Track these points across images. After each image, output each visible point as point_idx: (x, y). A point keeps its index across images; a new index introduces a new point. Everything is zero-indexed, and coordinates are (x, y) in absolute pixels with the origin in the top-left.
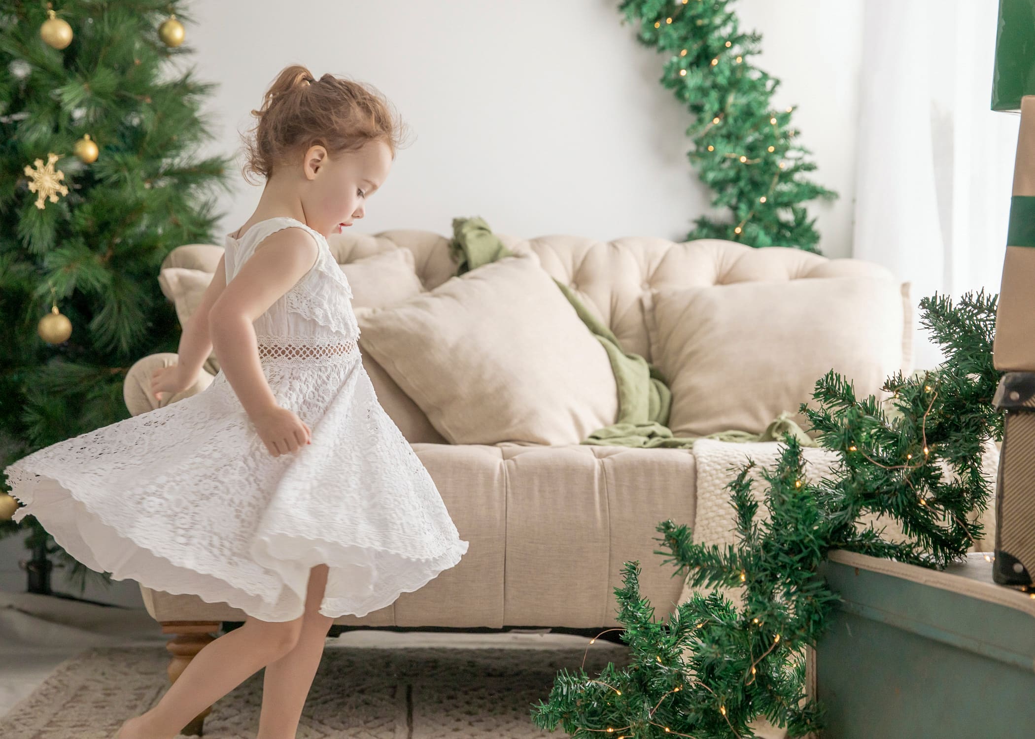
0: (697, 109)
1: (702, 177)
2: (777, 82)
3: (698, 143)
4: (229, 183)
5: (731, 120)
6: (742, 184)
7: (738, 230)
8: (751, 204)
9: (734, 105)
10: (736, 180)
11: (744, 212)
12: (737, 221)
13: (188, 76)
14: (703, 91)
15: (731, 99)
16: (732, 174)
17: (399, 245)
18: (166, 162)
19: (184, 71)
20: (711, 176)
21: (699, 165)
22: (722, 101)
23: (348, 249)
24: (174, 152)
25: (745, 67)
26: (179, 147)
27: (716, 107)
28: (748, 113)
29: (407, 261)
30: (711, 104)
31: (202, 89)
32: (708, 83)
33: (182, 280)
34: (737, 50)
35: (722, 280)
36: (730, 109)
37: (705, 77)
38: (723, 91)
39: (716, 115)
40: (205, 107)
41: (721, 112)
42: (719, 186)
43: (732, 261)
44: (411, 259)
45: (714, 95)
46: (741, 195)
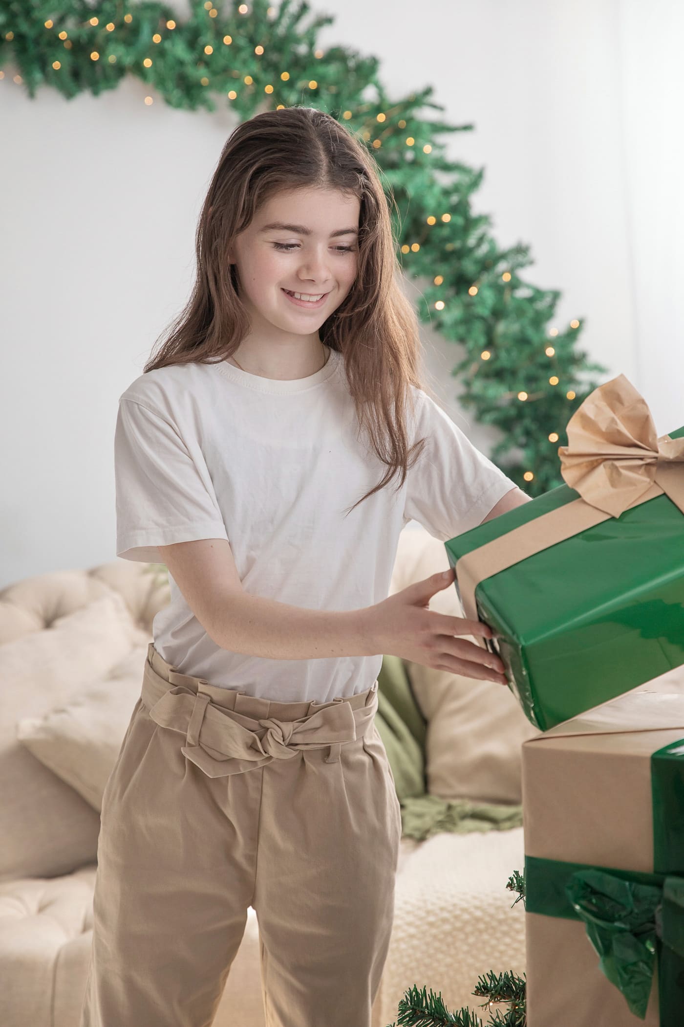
1: (479, 420)
2: (556, 295)
3: (468, 384)
5: (503, 354)
6: (527, 422)
7: (528, 476)
9: (506, 334)
10: (520, 416)
14: (466, 323)
15: (501, 328)
16: (513, 412)
20: (489, 418)
21: (474, 409)
22: (489, 333)
25: (515, 284)
27: (484, 340)
28: (523, 341)
34: (502, 266)
36: (499, 341)
38: (490, 323)
39: (484, 349)
41: (490, 344)
45: (478, 326)
46: (528, 434)
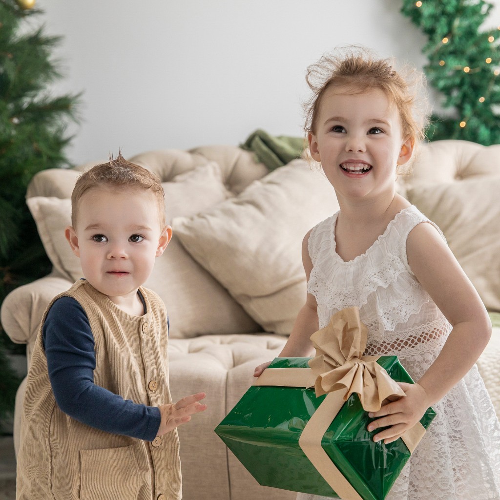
0: (430, 32)
1: (433, 84)
2: (491, 6)
3: (431, 58)
4: (77, 115)
5: (457, 40)
6: (466, 88)
7: (463, 124)
8: (474, 104)
9: (459, 27)
10: (460, 86)
11: (468, 110)
12: (462, 118)
13: (39, 32)
14: (435, 18)
15: (457, 23)
16: (457, 80)
17: (209, 160)
18: (26, 101)
19: (36, 28)
20: (442, 84)
21: (433, 75)
22: (450, 24)
23: (170, 164)
24: (33, 93)
26: (37, 88)
27: (445, 30)
28: (470, 33)
29: (215, 174)
30: (441, 28)
31: (50, 41)
32: (438, 11)
33: (42, 208)
35: (462, 174)
36: (456, 31)
37: (436, 7)
38: (451, 18)
39: (445, 36)
40: (54, 54)
41: (449, 33)
42: (447, 91)
43: (469, 158)
44: (218, 171)
45: (444, 21)
46: (464, 97)
